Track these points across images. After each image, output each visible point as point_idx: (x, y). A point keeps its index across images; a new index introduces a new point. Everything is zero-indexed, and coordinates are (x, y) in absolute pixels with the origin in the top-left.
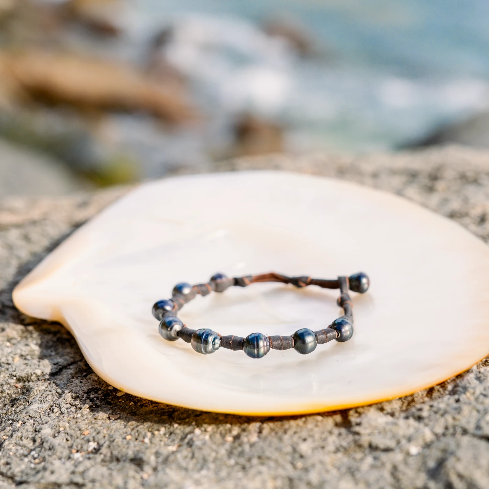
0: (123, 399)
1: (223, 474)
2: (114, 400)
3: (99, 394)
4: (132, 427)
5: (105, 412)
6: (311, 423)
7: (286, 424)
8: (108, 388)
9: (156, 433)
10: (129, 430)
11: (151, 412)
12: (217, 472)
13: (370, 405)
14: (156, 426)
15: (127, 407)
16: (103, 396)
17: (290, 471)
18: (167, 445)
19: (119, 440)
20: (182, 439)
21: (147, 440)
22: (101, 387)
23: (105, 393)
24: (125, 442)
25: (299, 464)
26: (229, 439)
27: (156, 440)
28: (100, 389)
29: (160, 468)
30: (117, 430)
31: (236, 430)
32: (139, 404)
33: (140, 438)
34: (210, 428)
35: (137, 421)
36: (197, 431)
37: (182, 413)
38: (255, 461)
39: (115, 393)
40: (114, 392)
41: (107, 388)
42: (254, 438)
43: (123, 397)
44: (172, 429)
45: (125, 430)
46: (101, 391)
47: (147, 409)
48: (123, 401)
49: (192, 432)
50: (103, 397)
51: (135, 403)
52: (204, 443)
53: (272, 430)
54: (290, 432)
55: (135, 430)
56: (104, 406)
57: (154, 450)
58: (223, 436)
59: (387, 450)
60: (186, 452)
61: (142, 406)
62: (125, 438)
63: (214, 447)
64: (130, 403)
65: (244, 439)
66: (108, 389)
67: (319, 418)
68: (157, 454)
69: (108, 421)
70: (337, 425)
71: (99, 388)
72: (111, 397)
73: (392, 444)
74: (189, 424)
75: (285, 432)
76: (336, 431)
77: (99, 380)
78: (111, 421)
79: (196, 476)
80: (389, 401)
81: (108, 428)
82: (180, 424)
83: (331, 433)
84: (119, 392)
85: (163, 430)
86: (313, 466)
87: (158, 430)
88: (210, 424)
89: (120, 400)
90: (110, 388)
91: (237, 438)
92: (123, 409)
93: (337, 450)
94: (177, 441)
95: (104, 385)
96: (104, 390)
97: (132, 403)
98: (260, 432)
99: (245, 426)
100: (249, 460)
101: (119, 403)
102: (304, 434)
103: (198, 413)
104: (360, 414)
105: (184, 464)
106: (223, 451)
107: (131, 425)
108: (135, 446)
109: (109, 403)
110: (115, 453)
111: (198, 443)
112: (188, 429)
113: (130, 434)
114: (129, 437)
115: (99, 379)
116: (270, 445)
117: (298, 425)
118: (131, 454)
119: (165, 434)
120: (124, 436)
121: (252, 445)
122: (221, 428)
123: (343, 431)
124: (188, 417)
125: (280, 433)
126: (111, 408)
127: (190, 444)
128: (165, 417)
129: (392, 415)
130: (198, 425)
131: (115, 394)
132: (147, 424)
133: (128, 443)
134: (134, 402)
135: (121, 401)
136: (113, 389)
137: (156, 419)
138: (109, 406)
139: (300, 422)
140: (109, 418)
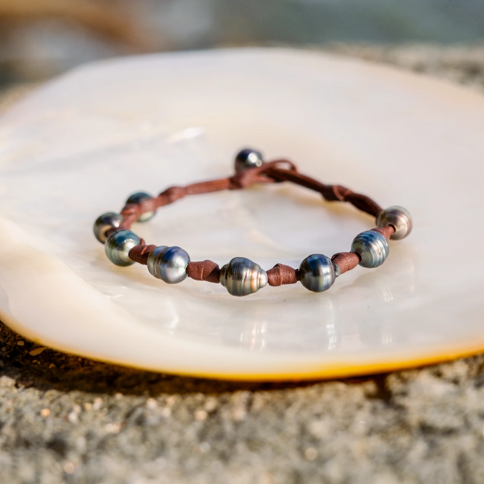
0: (39, 360)
1: (192, 463)
2: (25, 360)
3: (4, 352)
4: (51, 398)
5: (11, 376)
6: (328, 393)
7: (290, 395)
8: (17, 343)
9: (88, 406)
10: (46, 402)
11: (81, 377)
12: (181, 461)
13: (420, 368)
14: (88, 397)
15: (45, 371)
16: (9, 354)
17: (295, 461)
18: (103, 423)
19: (29, 416)
20: (128, 415)
21: (73, 417)
22: (7, 342)
23: (12, 350)
24: (39, 419)
25: (311, 452)
26: (201, 415)
27: (88, 417)
28: (5, 345)
29: (92, 454)
30: (27, 402)
31: (211, 403)
32: (63, 367)
33: (64, 413)
34: (172, 400)
35: (59, 389)
36: (152, 403)
37: (129, 378)
38: (241, 447)
39: (27, 350)
40: (25, 350)
41: (15, 343)
42: (240, 413)
43: (40, 356)
44: (112, 401)
45: (40, 403)
46: (6, 347)
47: (76, 373)
48: (39, 363)
49: (144, 405)
50: (8, 356)
51: (58, 365)
52: (162, 420)
53: (268, 402)
54: (297, 406)
55: (56, 403)
56: (9, 368)
57: (83, 429)
58: (192, 410)
59: (449, 432)
60: (133, 433)
61: (67, 369)
62: (39, 414)
63: (178, 425)
64: (49, 365)
65: (225, 414)
66: (16, 345)
67: (341, 387)
68: (89, 436)
69: (15, 391)
70: (369, 396)
71: (4, 343)
72: (21, 356)
73: (455, 422)
74: (139, 394)
75: (289, 405)
76: (368, 405)
77: (4, 333)
78: (20, 389)
79: (149, 466)
80: (449, 362)
81: (15, 399)
82: (125, 394)
83: (360, 407)
84: (33, 350)
85: (98, 402)
86: (332, 456)
87: (92, 402)
88: (171, 393)
89: (34, 361)
90: (21, 343)
91: (213, 414)
92: (39, 374)
93: (371, 432)
94: (120, 418)
95: (10, 339)
96: (10, 347)
97: (52, 365)
98: (249, 404)
99: (225, 396)
100: (232, 444)
101: (33, 366)
102: (318, 408)
103: (154, 378)
104: (404, 381)
105: (128, 449)
106: (191, 433)
107: (51, 395)
108: (55, 425)
109: (17, 365)
110: (24, 433)
111: (152, 420)
112: (137, 401)
113: (49, 408)
114: (45, 412)
115: (4, 331)
116: (265, 423)
117: (308, 397)
118: (47, 435)
119: (101, 409)
120: (38, 410)
121: (237, 424)
122: (190, 400)
123: (379, 404)
124: (138, 383)
125: (281, 405)
126: (21, 372)
127: (141, 422)
128: (102, 385)
129: (456, 382)
130: (154, 395)
131: (27, 352)
132: (74, 395)
133: (44, 421)
134: (55, 364)
135: (36, 363)
136: (24, 346)
137: (88, 386)
138: (17, 369)
139: (312, 391)
140: (17, 386)
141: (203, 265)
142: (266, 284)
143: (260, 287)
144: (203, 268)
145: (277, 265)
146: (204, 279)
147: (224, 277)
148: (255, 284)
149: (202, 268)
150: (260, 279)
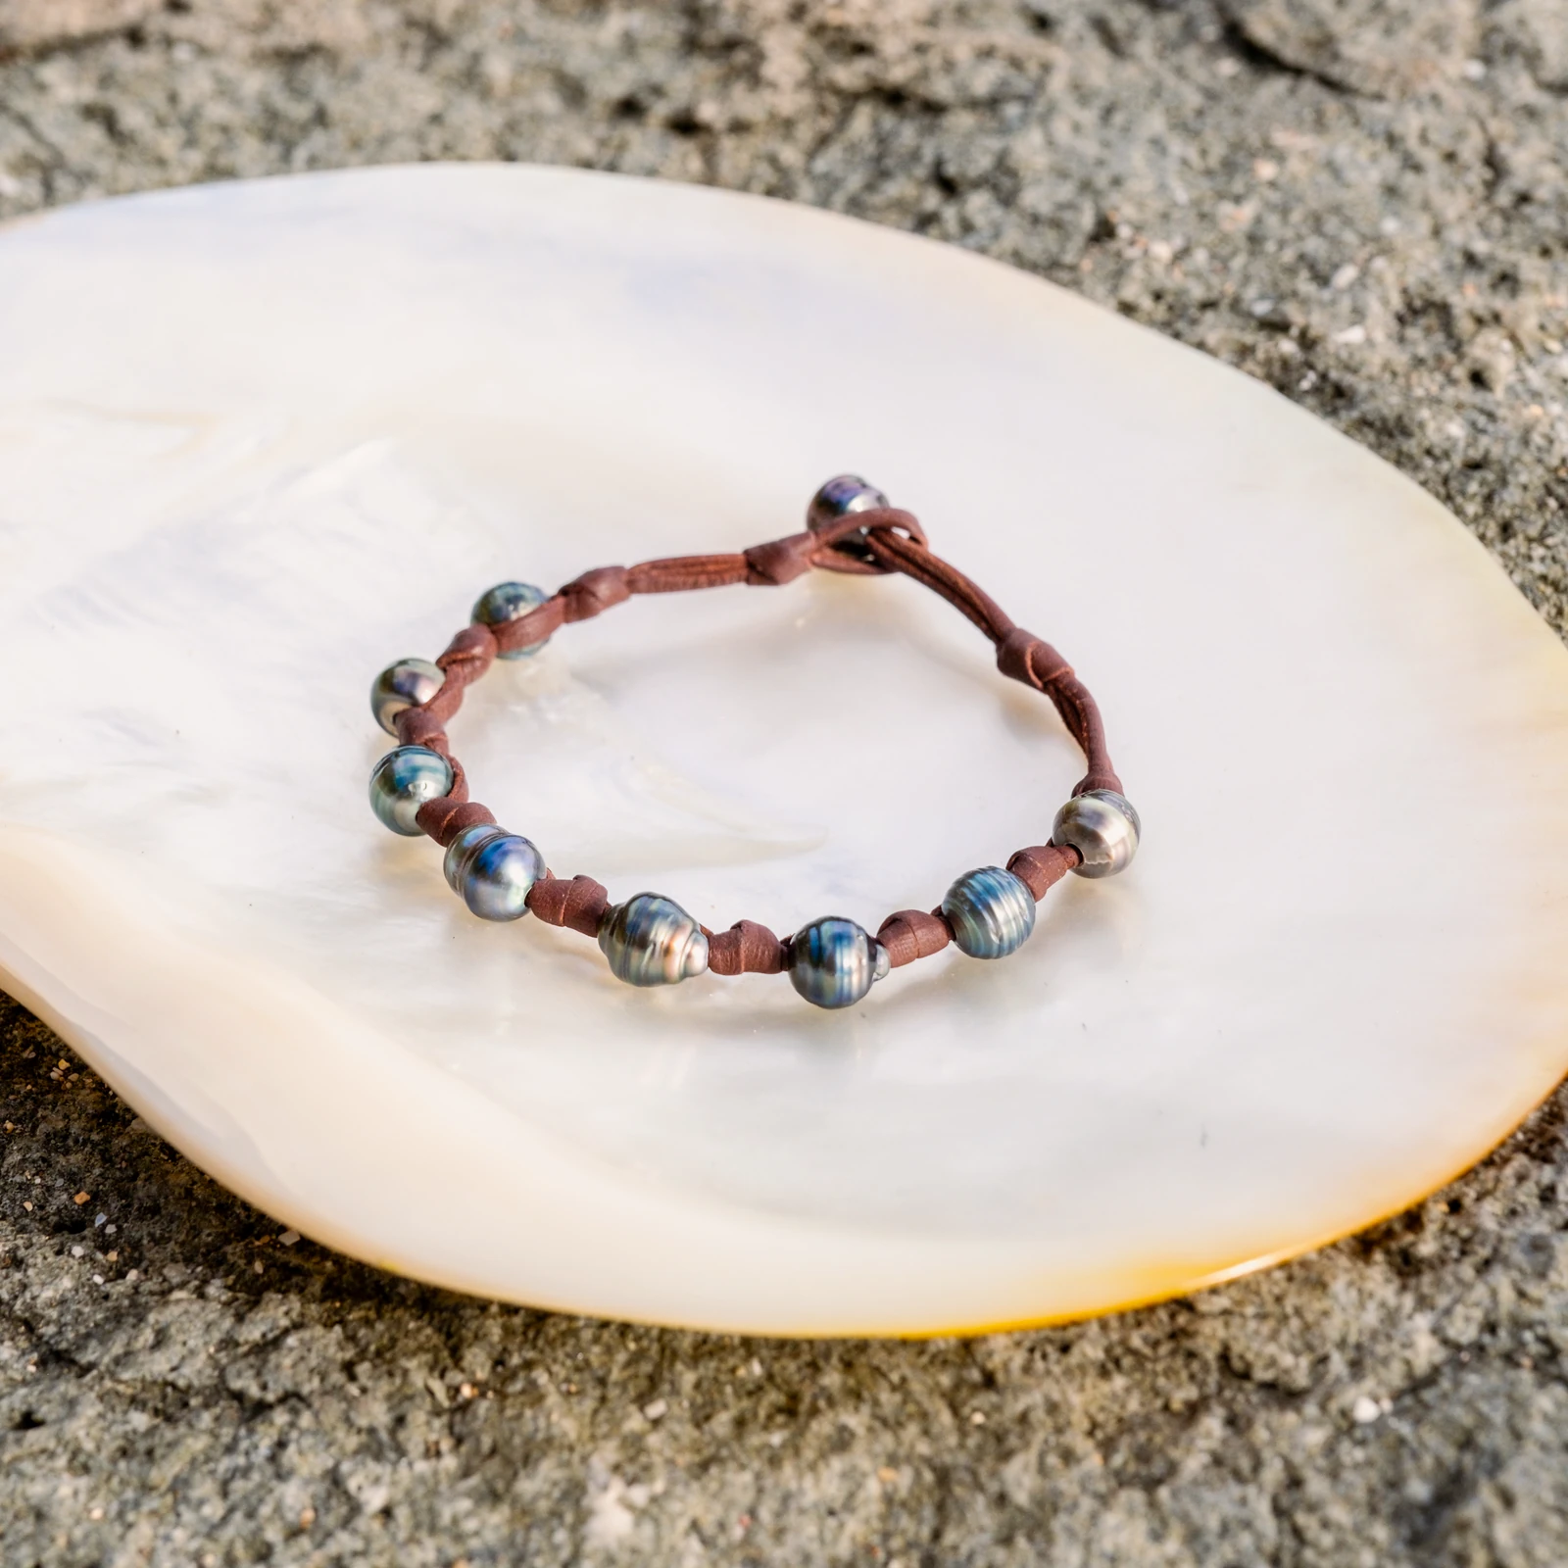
59: (1283, 1395)
141: (566, 894)
142: (704, 970)
143: (686, 974)
144: (565, 903)
145: (738, 926)
146: (567, 923)
147: (609, 931)
148: (676, 965)
149: (562, 904)
150: (689, 956)
